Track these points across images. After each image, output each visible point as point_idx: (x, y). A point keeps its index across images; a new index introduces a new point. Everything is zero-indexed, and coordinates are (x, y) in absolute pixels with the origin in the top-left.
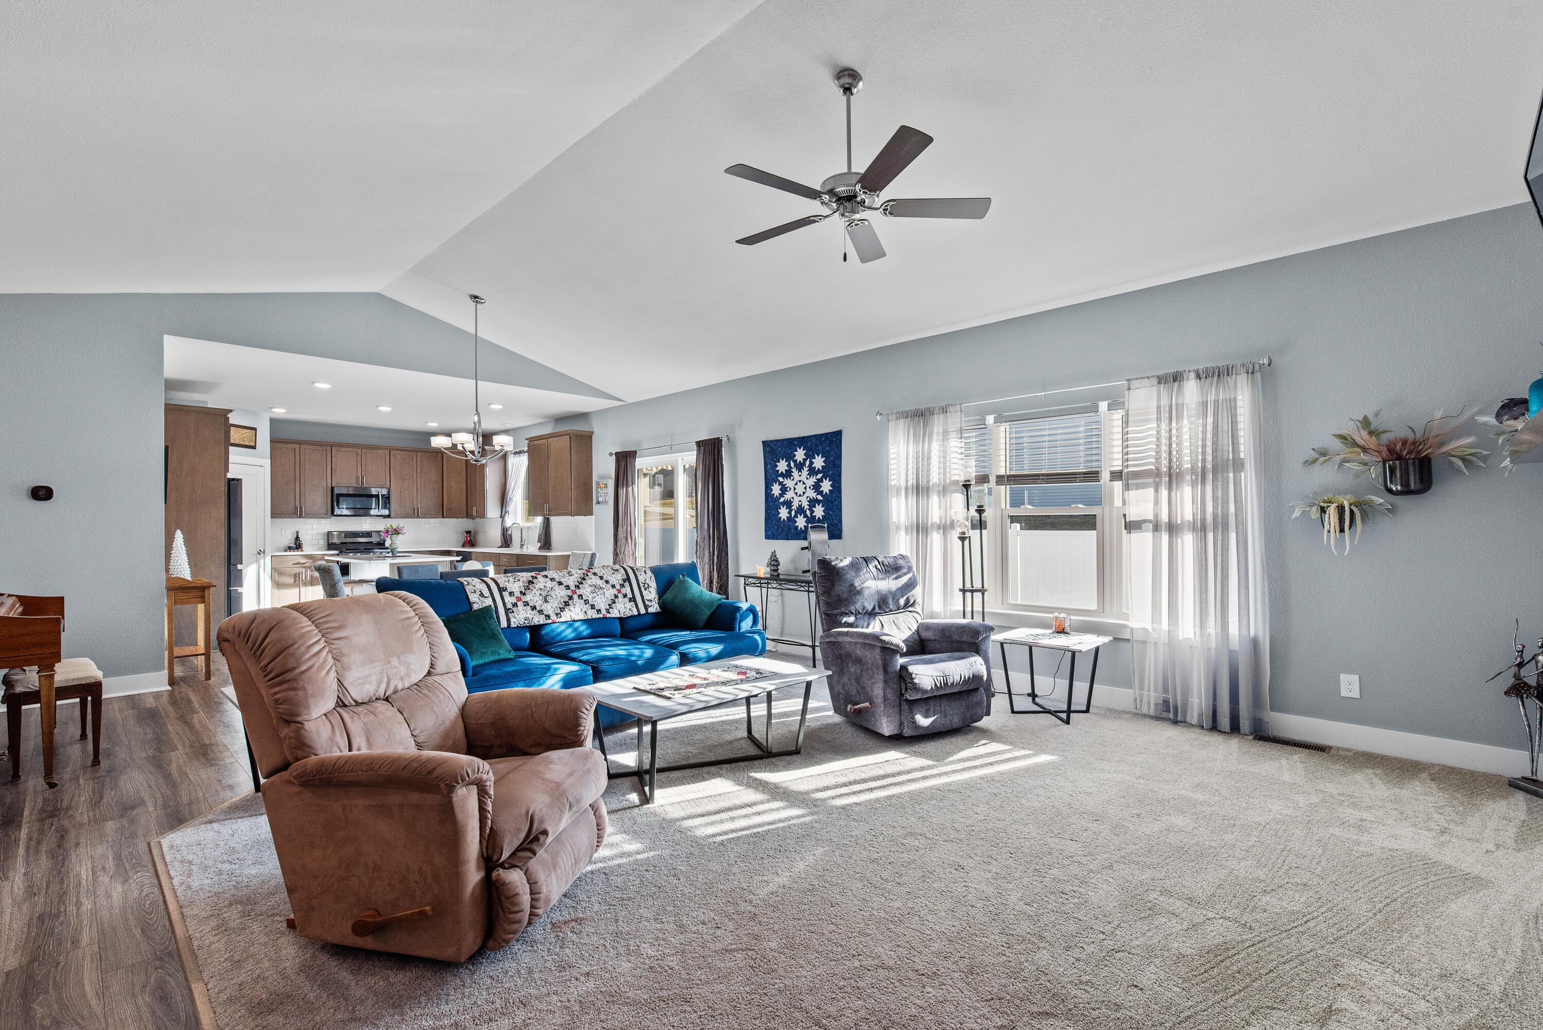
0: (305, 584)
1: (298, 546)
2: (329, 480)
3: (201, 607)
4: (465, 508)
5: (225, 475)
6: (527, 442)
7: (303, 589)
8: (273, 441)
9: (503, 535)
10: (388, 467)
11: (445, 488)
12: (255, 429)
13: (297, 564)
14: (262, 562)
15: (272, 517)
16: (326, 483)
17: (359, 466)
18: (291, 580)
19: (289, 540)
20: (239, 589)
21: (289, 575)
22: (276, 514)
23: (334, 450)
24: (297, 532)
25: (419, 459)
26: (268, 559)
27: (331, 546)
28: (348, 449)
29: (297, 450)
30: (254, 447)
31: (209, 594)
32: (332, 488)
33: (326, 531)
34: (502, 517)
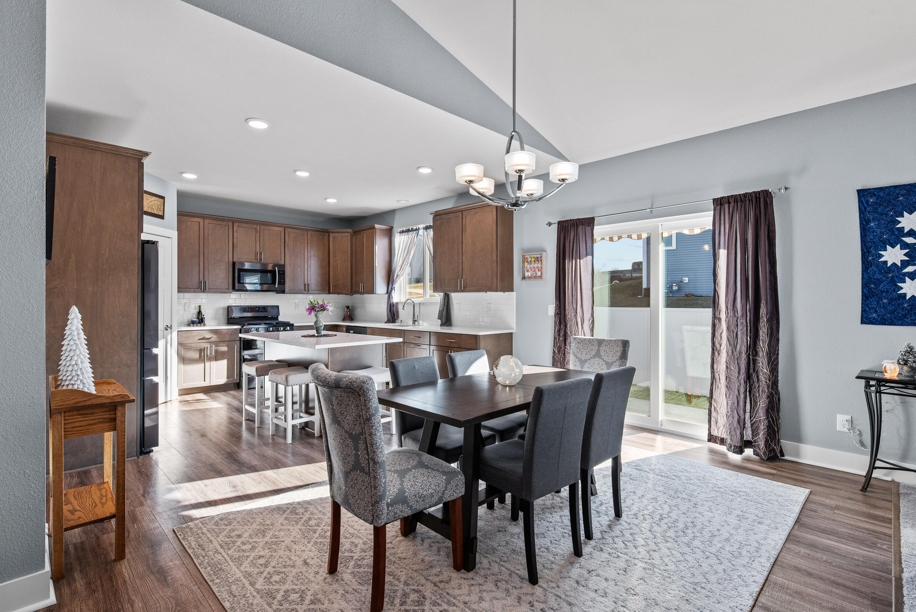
0: (210, 359)
1: (200, 320)
2: (231, 255)
3: (109, 438)
4: (349, 284)
5: (139, 236)
6: (432, 216)
7: (208, 364)
8: (180, 214)
9: (390, 310)
10: (283, 244)
11: (331, 265)
12: (163, 198)
13: (202, 339)
14: (169, 337)
15: (178, 292)
16: (228, 258)
17: (258, 242)
18: (196, 355)
19: (192, 314)
20: (155, 379)
21: (195, 350)
22: (181, 289)
23: (236, 225)
24: (200, 306)
25: (309, 237)
26: (175, 334)
27: (230, 321)
28: (247, 225)
29: (202, 224)
30: (162, 217)
31: (123, 415)
32: (234, 264)
33: (226, 305)
34: (389, 293)
